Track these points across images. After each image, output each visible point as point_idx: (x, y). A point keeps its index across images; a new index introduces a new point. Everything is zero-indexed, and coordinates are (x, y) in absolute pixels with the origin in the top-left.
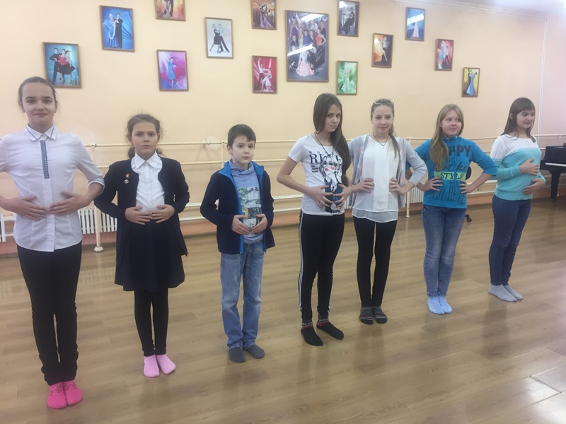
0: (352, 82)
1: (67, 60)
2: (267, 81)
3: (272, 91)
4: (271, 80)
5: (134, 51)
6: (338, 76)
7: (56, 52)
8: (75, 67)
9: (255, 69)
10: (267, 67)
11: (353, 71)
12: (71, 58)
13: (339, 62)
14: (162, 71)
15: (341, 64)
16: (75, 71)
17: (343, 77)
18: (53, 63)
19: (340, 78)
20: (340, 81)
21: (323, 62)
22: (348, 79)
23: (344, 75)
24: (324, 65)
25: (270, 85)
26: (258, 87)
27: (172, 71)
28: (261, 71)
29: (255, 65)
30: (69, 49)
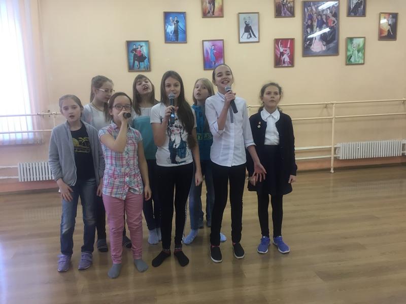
0: (360, 54)
1: (142, 52)
2: (286, 58)
3: (290, 65)
4: (289, 57)
5: (186, 43)
6: (347, 50)
7: (134, 47)
8: (147, 56)
9: (276, 49)
10: (286, 47)
11: (361, 45)
12: (144, 50)
13: (348, 38)
14: (206, 56)
15: (350, 40)
16: (147, 59)
17: (351, 50)
18: (133, 55)
19: (349, 51)
20: (349, 53)
21: (334, 39)
22: (356, 52)
23: (353, 49)
24: (335, 42)
25: (288, 60)
26: (278, 63)
27: (213, 55)
28: (282, 50)
29: (277, 46)
30: (143, 44)
